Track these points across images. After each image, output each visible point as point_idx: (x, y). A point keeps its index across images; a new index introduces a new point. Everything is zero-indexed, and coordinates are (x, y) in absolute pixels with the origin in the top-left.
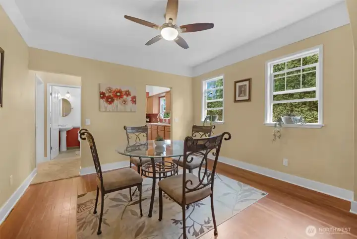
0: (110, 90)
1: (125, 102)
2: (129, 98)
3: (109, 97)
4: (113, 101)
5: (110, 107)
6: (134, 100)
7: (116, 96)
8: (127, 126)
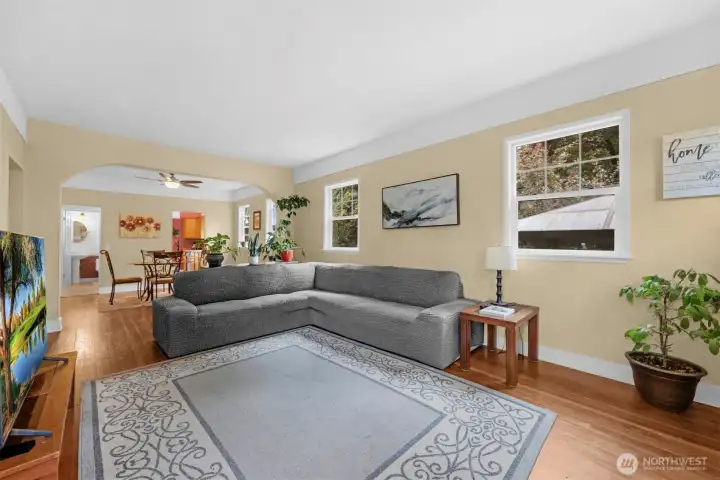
0: (131, 218)
1: (147, 229)
2: (152, 225)
3: (130, 224)
4: (134, 228)
5: (130, 234)
6: (157, 227)
7: (138, 223)
8: (144, 249)
